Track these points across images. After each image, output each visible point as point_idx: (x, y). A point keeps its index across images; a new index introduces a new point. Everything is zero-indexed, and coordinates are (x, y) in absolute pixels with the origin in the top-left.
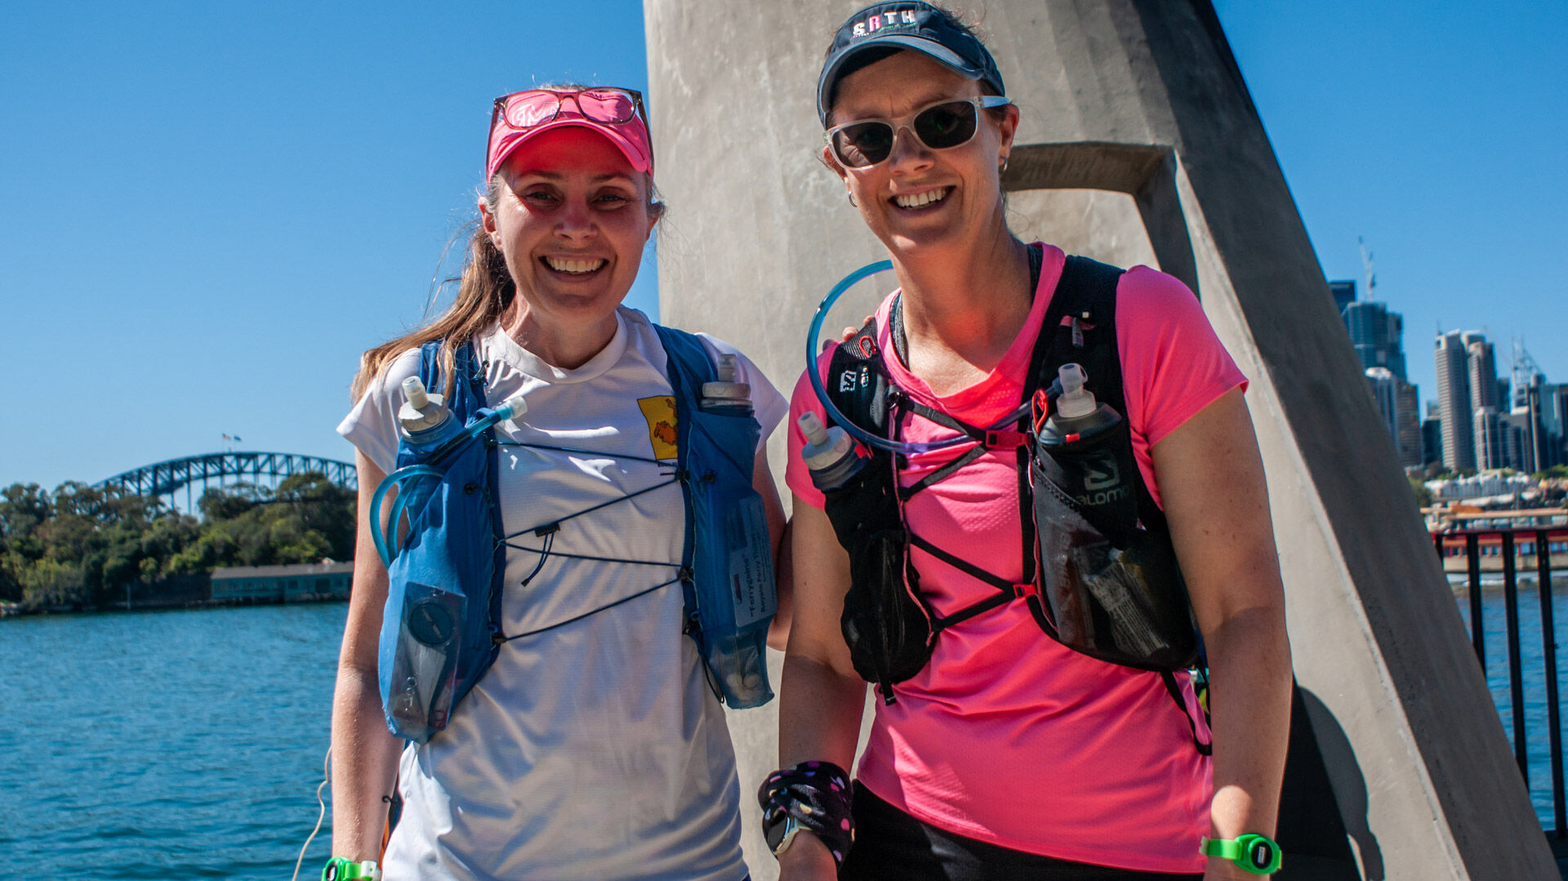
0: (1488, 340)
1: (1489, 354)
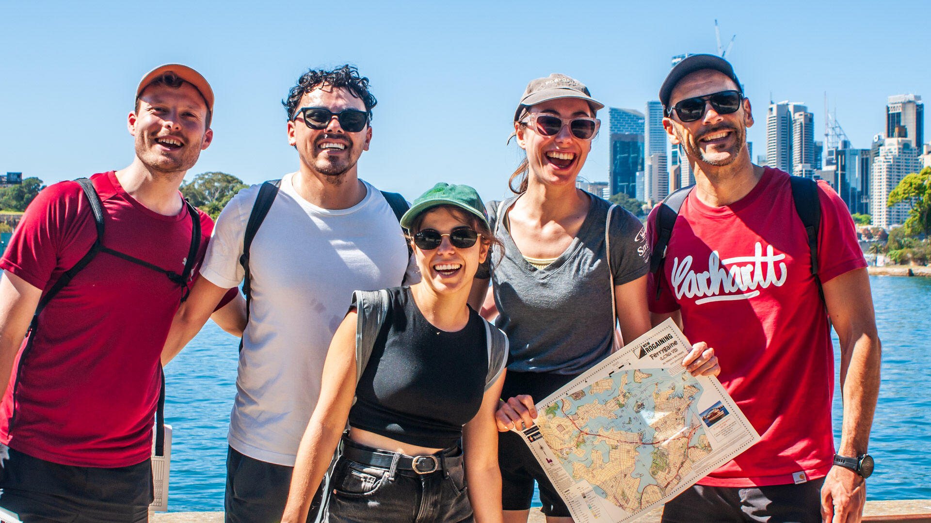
0: (809, 111)
1: (809, 121)
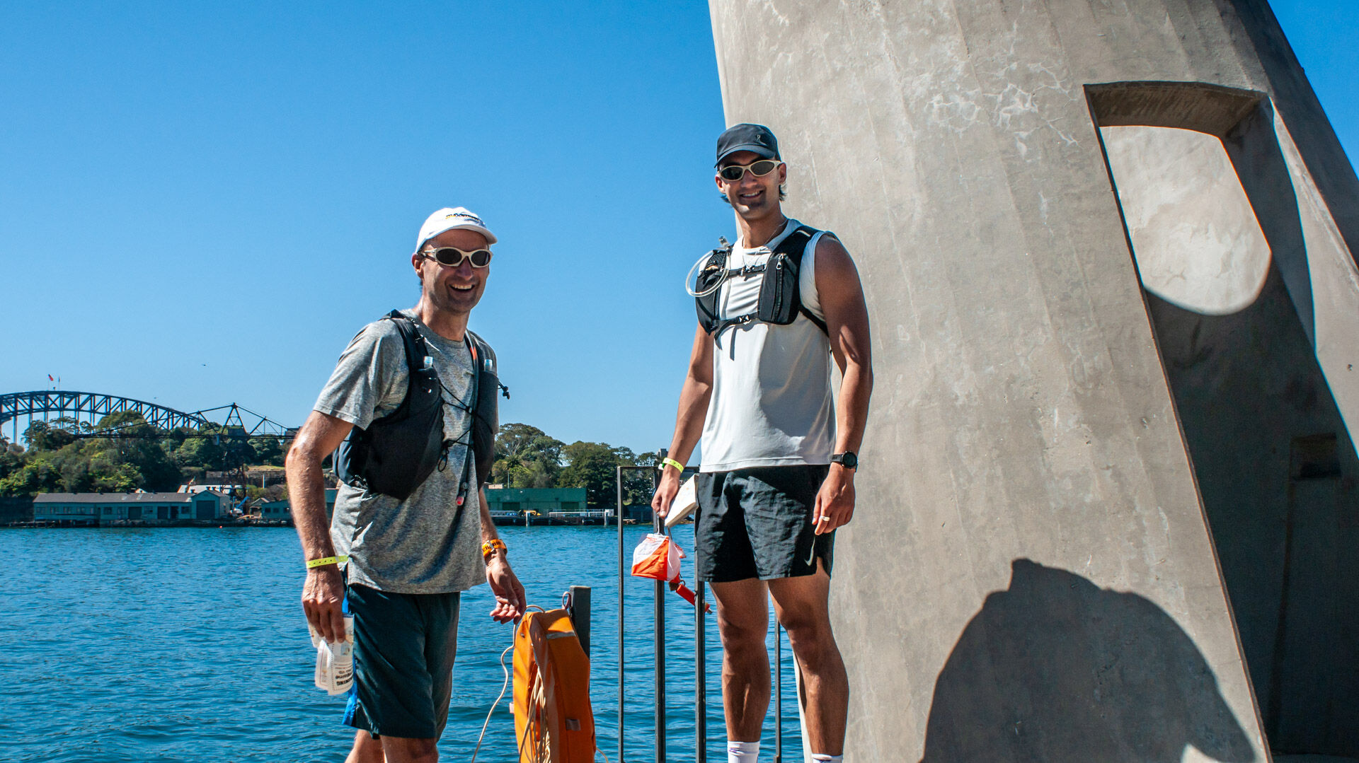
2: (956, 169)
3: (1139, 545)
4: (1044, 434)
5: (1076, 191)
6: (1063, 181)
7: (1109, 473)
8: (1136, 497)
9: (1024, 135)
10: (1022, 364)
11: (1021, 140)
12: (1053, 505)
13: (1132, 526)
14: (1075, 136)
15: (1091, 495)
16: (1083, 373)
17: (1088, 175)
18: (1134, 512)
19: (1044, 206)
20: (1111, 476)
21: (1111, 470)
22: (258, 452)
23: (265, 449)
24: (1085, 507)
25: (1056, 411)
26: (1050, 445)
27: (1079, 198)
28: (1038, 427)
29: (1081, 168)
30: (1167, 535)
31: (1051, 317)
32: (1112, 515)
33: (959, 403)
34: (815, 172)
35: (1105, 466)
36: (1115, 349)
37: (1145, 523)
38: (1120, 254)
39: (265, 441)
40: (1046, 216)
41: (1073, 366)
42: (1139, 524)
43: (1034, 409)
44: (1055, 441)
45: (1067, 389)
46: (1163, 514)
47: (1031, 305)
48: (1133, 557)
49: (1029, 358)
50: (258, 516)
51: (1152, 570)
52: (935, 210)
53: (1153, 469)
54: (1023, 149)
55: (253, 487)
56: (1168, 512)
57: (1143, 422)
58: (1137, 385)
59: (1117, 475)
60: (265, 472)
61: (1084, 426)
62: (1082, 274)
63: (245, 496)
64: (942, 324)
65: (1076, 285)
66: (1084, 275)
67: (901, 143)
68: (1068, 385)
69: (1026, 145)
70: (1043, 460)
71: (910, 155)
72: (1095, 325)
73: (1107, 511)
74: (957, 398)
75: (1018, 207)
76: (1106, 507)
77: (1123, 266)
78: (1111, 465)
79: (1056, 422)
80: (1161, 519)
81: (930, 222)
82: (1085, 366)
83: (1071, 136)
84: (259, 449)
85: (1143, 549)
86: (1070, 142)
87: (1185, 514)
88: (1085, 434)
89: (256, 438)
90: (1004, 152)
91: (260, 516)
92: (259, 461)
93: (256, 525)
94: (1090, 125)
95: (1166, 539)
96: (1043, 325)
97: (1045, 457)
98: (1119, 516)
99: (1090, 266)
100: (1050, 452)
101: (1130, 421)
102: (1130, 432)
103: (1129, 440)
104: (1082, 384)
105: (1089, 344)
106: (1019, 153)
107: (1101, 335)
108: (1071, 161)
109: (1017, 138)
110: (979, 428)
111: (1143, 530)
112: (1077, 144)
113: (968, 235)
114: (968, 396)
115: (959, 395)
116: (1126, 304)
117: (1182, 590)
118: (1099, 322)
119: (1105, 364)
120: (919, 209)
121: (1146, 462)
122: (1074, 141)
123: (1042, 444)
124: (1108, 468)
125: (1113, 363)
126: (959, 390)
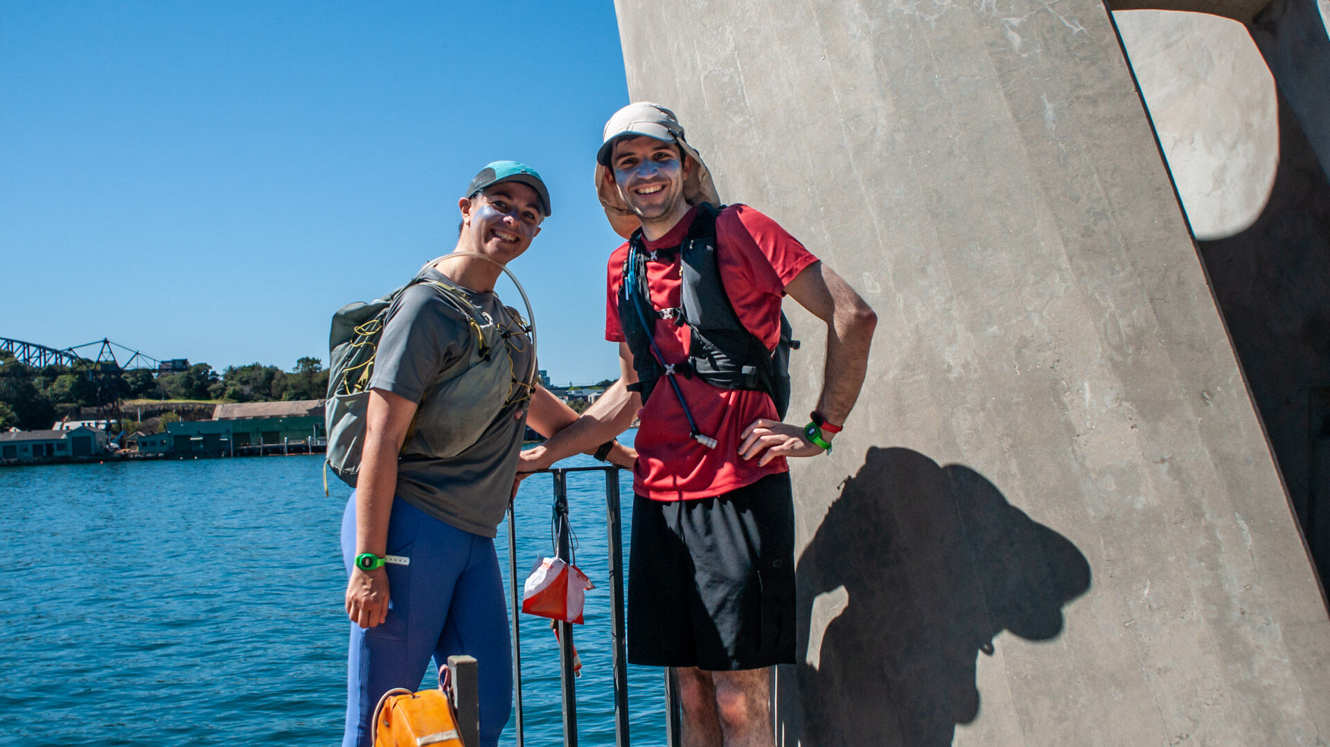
2: (929, 69)
3: (1214, 566)
4: (1073, 416)
5: (1090, 93)
6: (1071, 81)
7: (1164, 467)
8: (1204, 501)
9: (1015, 21)
10: (1036, 323)
11: (1013, 28)
12: (1091, 512)
13: (1203, 542)
14: (1082, 22)
15: (1142, 499)
16: (1119, 333)
17: (1104, 71)
18: (1203, 521)
19: (1049, 114)
20: (1169, 472)
21: (1167, 463)
22: (132, 386)
23: (140, 383)
24: (1135, 515)
25: (1086, 385)
26: (1080, 430)
27: (1095, 102)
28: (1063, 407)
29: (1093, 63)
30: (1251, 551)
31: (1071, 259)
32: (1173, 527)
33: (953, 375)
34: (742, 77)
35: (1158, 459)
36: (1158, 299)
37: (1220, 537)
38: (1153, 174)
39: (138, 375)
40: (1054, 126)
41: (1105, 324)
42: (1212, 537)
43: (1056, 382)
44: (1088, 426)
45: (1099, 356)
46: (1242, 523)
47: (1043, 244)
48: (1207, 583)
49: (1044, 313)
50: (135, 449)
51: (1234, 601)
52: (905, 121)
53: (1223, 460)
54: (1016, 40)
55: (129, 421)
56: (1248, 518)
57: (1203, 398)
58: (1192, 347)
59: (1176, 471)
60: (141, 406)
61: (1126, 404)
62: (1107, 202)
63: (121, 430)
64: (923, 270)
65: (1101, 215)
66: (1110, 203)
67: (855, 36)
68: (1100, 350)
69: (1021, 36)
70: (1074, 451)
71: (867, 52)
72: (1129, 269)
73: (1166, 520)
74: (950, 369)
75: (1015, 115)
76: (1165, 515)
77: (1158, 189)
78: (1166, 457)
79: (1088, 400)
80: (1240, 530)
81: (899, 137)
82: (1120, 323)
83: (1077, 23)
84: (133, 383)
85: (1219, 572)
86: (1076, 30)
87: (1271, 521)
88: (1130, 416)
89: (131, 372)
90: (992, 45)
91: (137, 450)
92: (134, 396)
93: (134, 459)
94: (1100, 8)
95: (1250, 558)
96: (1060, 270)
97: (1076, 448)
98: (1183, 527)
99: (1114, 192)
100: (1082, 439)
101: (1187, 397)
102: (1189, 412)
103: (1188, 422)
104: (1119, 349)
105: (1124, 293)
106: (1011, 44)
107: (1139, 282)
108: (1080, 54)
109: (1007, 26)
110: (983, 409)
111: (1217, 545)
112: (1086, 32)
113: (951, 153)
114: (966, 365)
115: (952, 364)
116: (1168, 240)
117: (1277, 627)
118: (1133, 264)
119: (1147, 320)
120: (883, 121)
121: (1213, 452)
122: (1081, 28)
123: (1069, 428)
124: (1163, 461)
125: (1158, 320)
126: (951, 357)
